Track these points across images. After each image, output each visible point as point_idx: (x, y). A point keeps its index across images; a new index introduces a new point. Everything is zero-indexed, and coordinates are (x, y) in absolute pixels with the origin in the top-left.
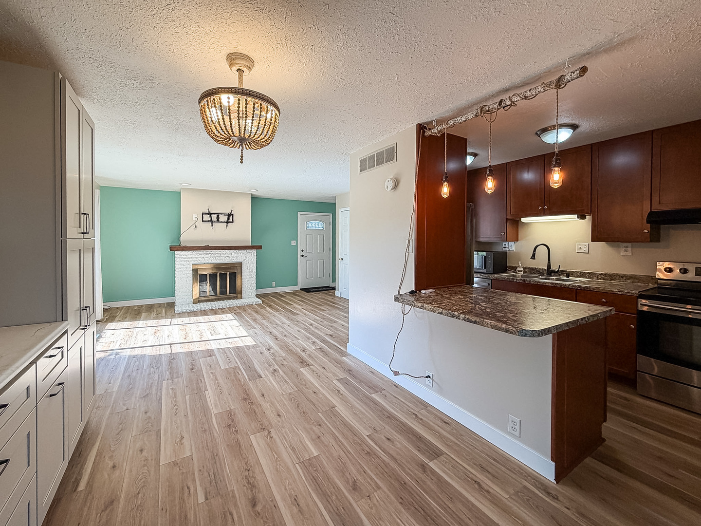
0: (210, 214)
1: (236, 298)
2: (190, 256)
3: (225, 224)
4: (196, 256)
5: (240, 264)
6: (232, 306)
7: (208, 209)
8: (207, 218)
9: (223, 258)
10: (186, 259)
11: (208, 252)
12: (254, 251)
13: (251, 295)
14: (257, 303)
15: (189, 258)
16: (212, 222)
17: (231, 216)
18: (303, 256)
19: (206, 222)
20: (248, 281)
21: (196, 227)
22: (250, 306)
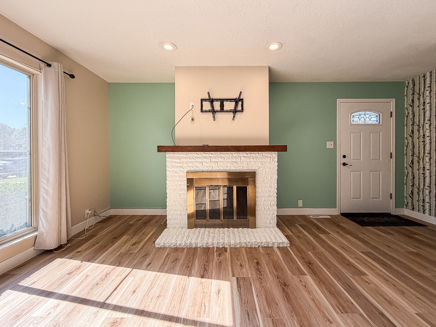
0: (212, 101)
1: (247, 226)
2: (185, 160)
3: (231, 115)
4: (192, 160)
5: (253, 175)
6: (238, 246)
7: (209, 93)
8: (207, 106)
9: (229, 164)
10: (180, 165)
11: (207, 155)
12: (274, 155)
13: (270, 223)
14: (281, 245)
15: (183, 163)
16: (213, 111)
17: (240, 103)
18: (344, 164)
19: (206, 111)
20: (265, 200)
21: (193, 120)
22: (268, 249)
